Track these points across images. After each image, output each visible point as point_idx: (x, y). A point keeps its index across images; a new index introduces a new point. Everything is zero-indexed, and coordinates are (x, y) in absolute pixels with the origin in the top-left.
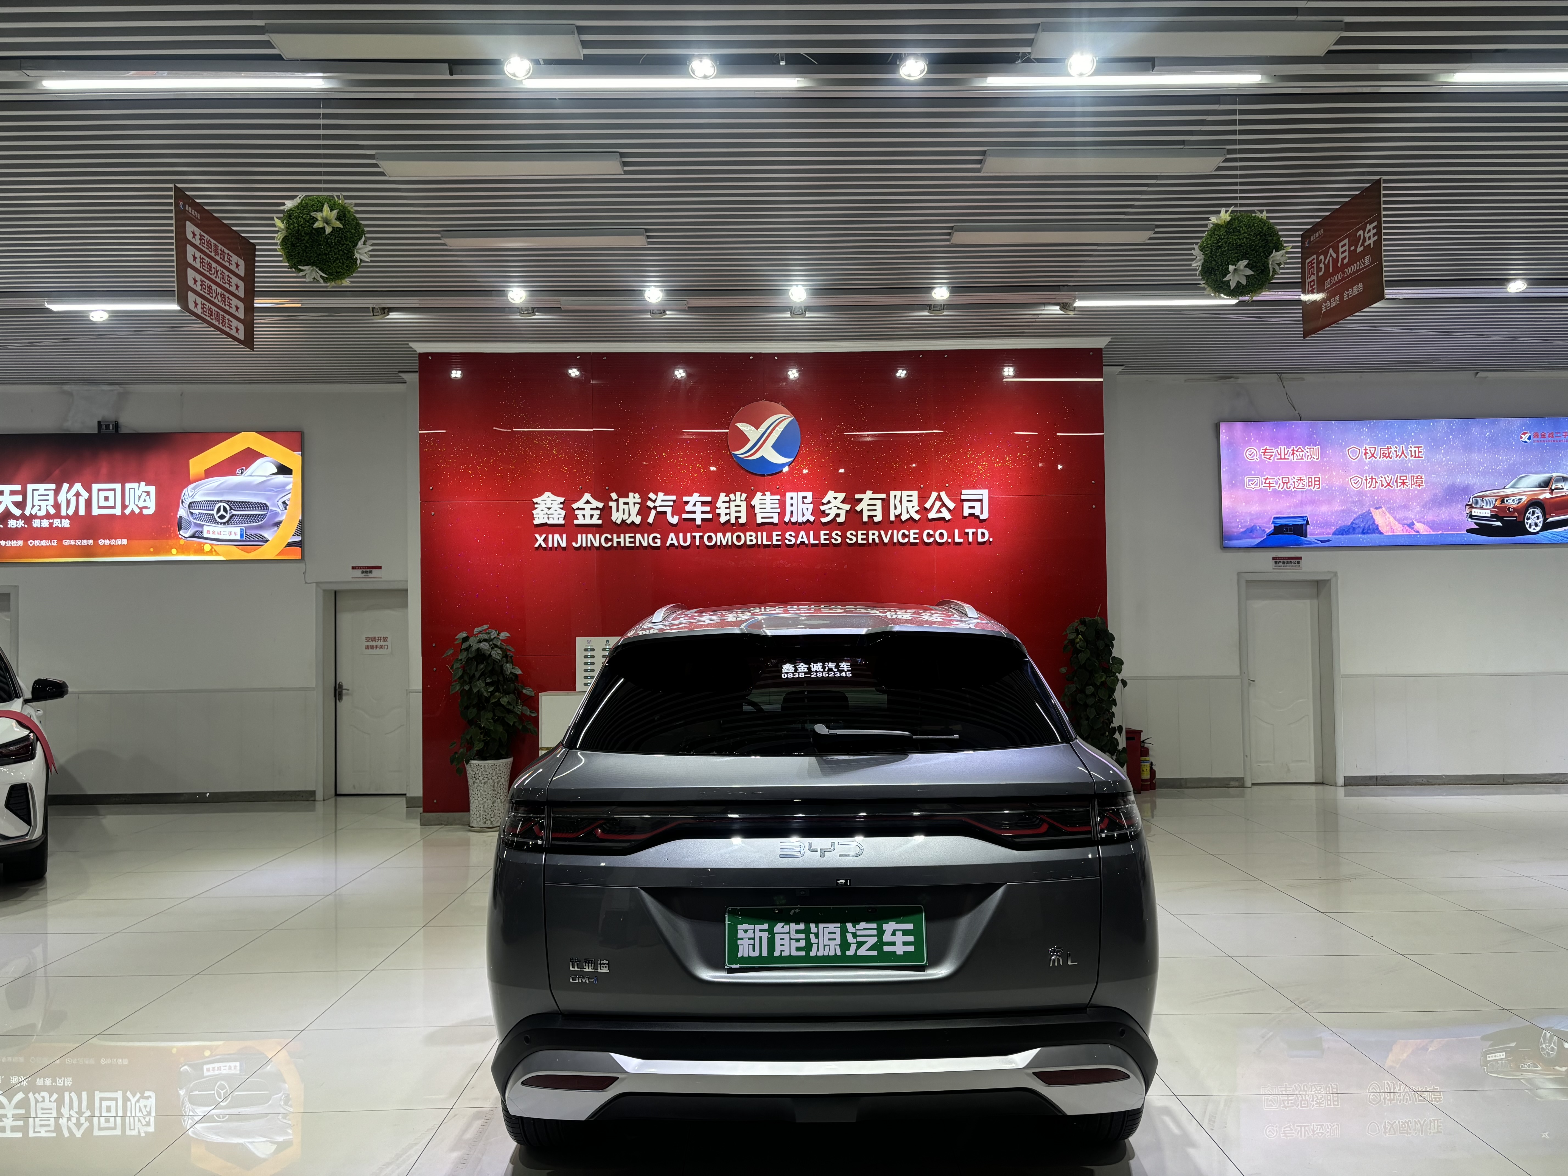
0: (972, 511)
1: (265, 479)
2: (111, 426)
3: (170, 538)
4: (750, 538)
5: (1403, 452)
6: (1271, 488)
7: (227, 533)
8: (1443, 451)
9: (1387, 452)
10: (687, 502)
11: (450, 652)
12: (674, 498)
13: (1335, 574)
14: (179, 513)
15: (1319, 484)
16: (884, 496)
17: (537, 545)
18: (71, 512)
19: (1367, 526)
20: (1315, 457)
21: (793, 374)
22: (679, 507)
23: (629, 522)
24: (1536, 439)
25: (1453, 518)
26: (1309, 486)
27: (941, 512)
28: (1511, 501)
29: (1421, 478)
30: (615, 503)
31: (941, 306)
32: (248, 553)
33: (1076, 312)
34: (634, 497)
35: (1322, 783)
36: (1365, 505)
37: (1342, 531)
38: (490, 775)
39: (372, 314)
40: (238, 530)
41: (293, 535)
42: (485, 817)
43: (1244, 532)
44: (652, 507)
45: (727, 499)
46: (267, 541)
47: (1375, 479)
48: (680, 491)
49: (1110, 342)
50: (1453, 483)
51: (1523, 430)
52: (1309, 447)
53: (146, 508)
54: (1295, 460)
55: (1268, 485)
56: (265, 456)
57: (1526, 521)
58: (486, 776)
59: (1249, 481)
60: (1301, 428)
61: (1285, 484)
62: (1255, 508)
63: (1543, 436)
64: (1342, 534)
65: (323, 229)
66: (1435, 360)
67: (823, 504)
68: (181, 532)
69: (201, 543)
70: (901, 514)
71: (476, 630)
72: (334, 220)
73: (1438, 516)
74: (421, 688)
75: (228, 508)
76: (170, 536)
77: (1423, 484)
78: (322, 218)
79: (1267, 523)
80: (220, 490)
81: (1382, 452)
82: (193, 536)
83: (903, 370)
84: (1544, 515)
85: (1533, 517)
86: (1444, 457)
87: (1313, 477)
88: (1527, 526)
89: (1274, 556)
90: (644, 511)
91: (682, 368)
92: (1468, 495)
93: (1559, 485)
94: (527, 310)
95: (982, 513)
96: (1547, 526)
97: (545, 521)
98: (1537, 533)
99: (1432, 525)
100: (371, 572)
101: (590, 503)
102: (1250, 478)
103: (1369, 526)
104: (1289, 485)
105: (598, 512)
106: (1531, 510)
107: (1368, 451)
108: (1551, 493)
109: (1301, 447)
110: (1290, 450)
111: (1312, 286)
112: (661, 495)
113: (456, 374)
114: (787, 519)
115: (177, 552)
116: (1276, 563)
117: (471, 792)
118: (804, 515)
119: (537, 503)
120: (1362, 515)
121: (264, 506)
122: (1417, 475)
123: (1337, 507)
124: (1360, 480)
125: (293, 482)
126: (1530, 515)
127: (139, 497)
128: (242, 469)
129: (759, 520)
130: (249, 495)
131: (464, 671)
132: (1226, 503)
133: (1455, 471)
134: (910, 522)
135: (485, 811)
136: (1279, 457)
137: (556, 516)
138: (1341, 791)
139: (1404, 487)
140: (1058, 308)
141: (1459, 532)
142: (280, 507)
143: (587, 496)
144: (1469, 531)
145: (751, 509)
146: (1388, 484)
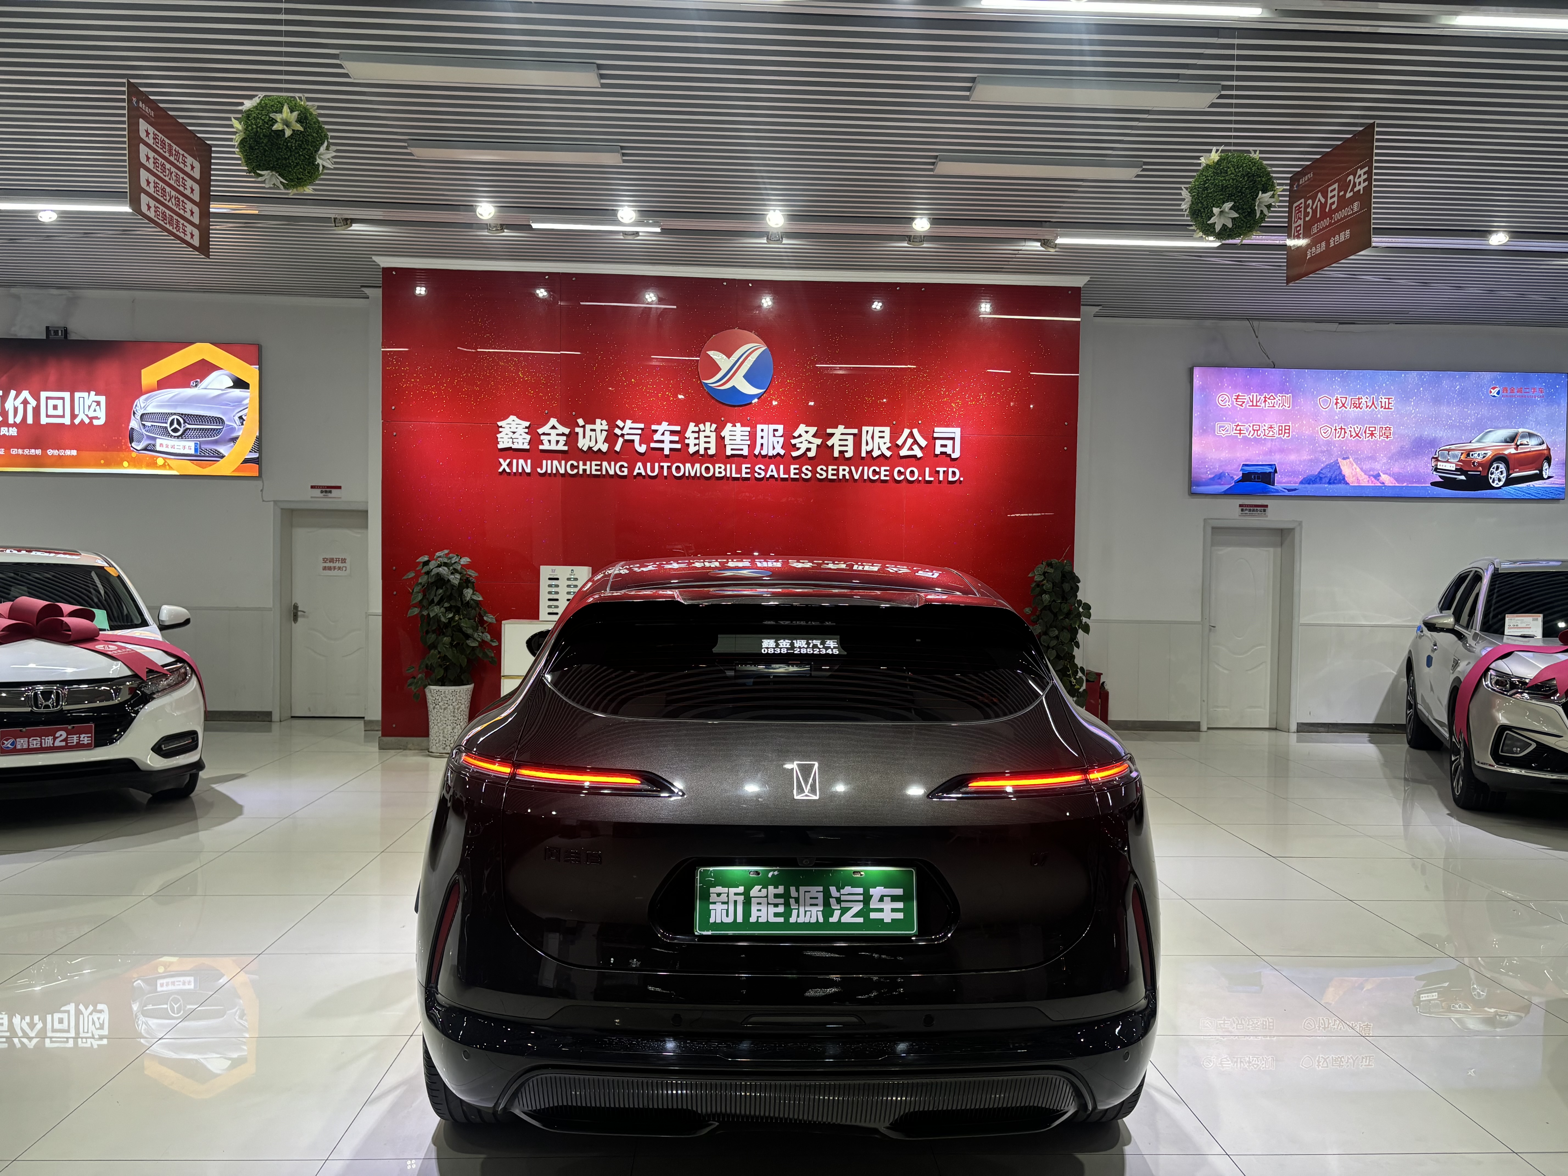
0: (944, 450)
1: (220, 392)
2: (60, 332)
3: (121, 450)
4: (719, 470)
5: (1373, 403)
6: (1242, 435)
7: (181, 447)
8: (1412, 403)
9: (1357, 402)
10: (656, 431)
11: (411, 575)
12: (642, 426)
13: (1300, 523)
14: (130, 424)
15: (1289, 433)
16: (855, 431)
17: (500, 470)
18: (18, 420)
19: (1333, 476)
20: (1286, 405)
21: (767, 302)
22: (647, 436)
23: (595, 449)
24: (1505, 394)
25: (1418, 470)
26: (1279, 434)
27: (913, 450)
28: (1476, 455)
29: (1390, 430)
30: (582, 429)
31: (921, 238)
32: (203, 468)
33: (1057, 249)
34: (601, 424)
35: (1276, 729)
36: (1332, 455)
37: (1309, 481)
38: (451, 701)
39: (334, 225)
40: (192, 444)
41: (250, 452)
42: (444, 742)
43: (1212, 479)
44: (619, 435)
45: (697, 429)
46: (223, 457)
47: (1345, 429)
48: (649, 419)
49: (1089, 281)
50: (1421, 436)
51: (1493, 384)
52: (1281, 395)
53: (97, 418)
54: (1267, 408)
55: (1239, 432)
56: (222, 369)
57: (1490, 475)
58: (446, 702)
59: (1220, 427)
60: (1275, 375)
61: (1256, 432)
62: (1224, 455)
63: (1512, 391)
64: (1309, 484)
65: (283, 131)
66: (1411, 311)
67: (794, 438)
68: (133, 445)
69: (154, 457)
70: (872, 450)
71: (438, 554)
72: (294, 123)
73: (1403, 468)
74: (380, 611)
75: (182, 421)
76: (121, 447)
77: (1391, 436)
78: (282, 119)
79: (1236, 470)
80: (173, 402)
81: (1353, 402)
82: (145, 449)
83: (879, 302)
84: (1508, 469)
85: (1497, 472)
86: (1413, 409)
87: (1283, 425)
88: (1491, 481)
89: (1241, 503)
90: (611, 438)
91: (653, 292)
92: (1434, 448)
93: (1525, 441)
94: (496, 227)
95: (954, 452)
96: (1510, 482)
97: (510, 445)
98: (1500, 488)
99: (1397, 477)
100: (330, 492)
101: (556, 428)
102: (1222, 424)
103: (1336, 477)
104: (1259, 432)
105: (565, 438)
106: (1495, 465)
107: (1339, 401)
108: (1516, 449)
109: (1273, 394)
110: (1262, 398)
111: (1298, 231)
112: (629, 422)
113: (421, 291)
114: (757, 452)
115: (129, 464)
116: (1242, 510)
117: (430, 717)
118: (774, 448)
119: (501, 427)
120: (1329, 465)
121: (220, 421)
122: (1386, 426)
123: (1305, 457)
124: (1330, 429)
125: (250, 397)
126: (1494, 470)
127: (89, 407)
128: (196, 382)
129: (729, 452)
130: (204, 409)
131: (424, 595)
132: (1195, 448)
133: (1423, 424)
134: (882, 459)
135: (444, 737)
136: (1251, 404)
137: (521, 441)
138: (1294, 737)
139: (1372, 438)
140: (1039, 244)
141: (1423, 485)
142: (237, 421)
143: (553, 421)
144: (1433, 484)
145: (720, 440)
146: (1357, 435)
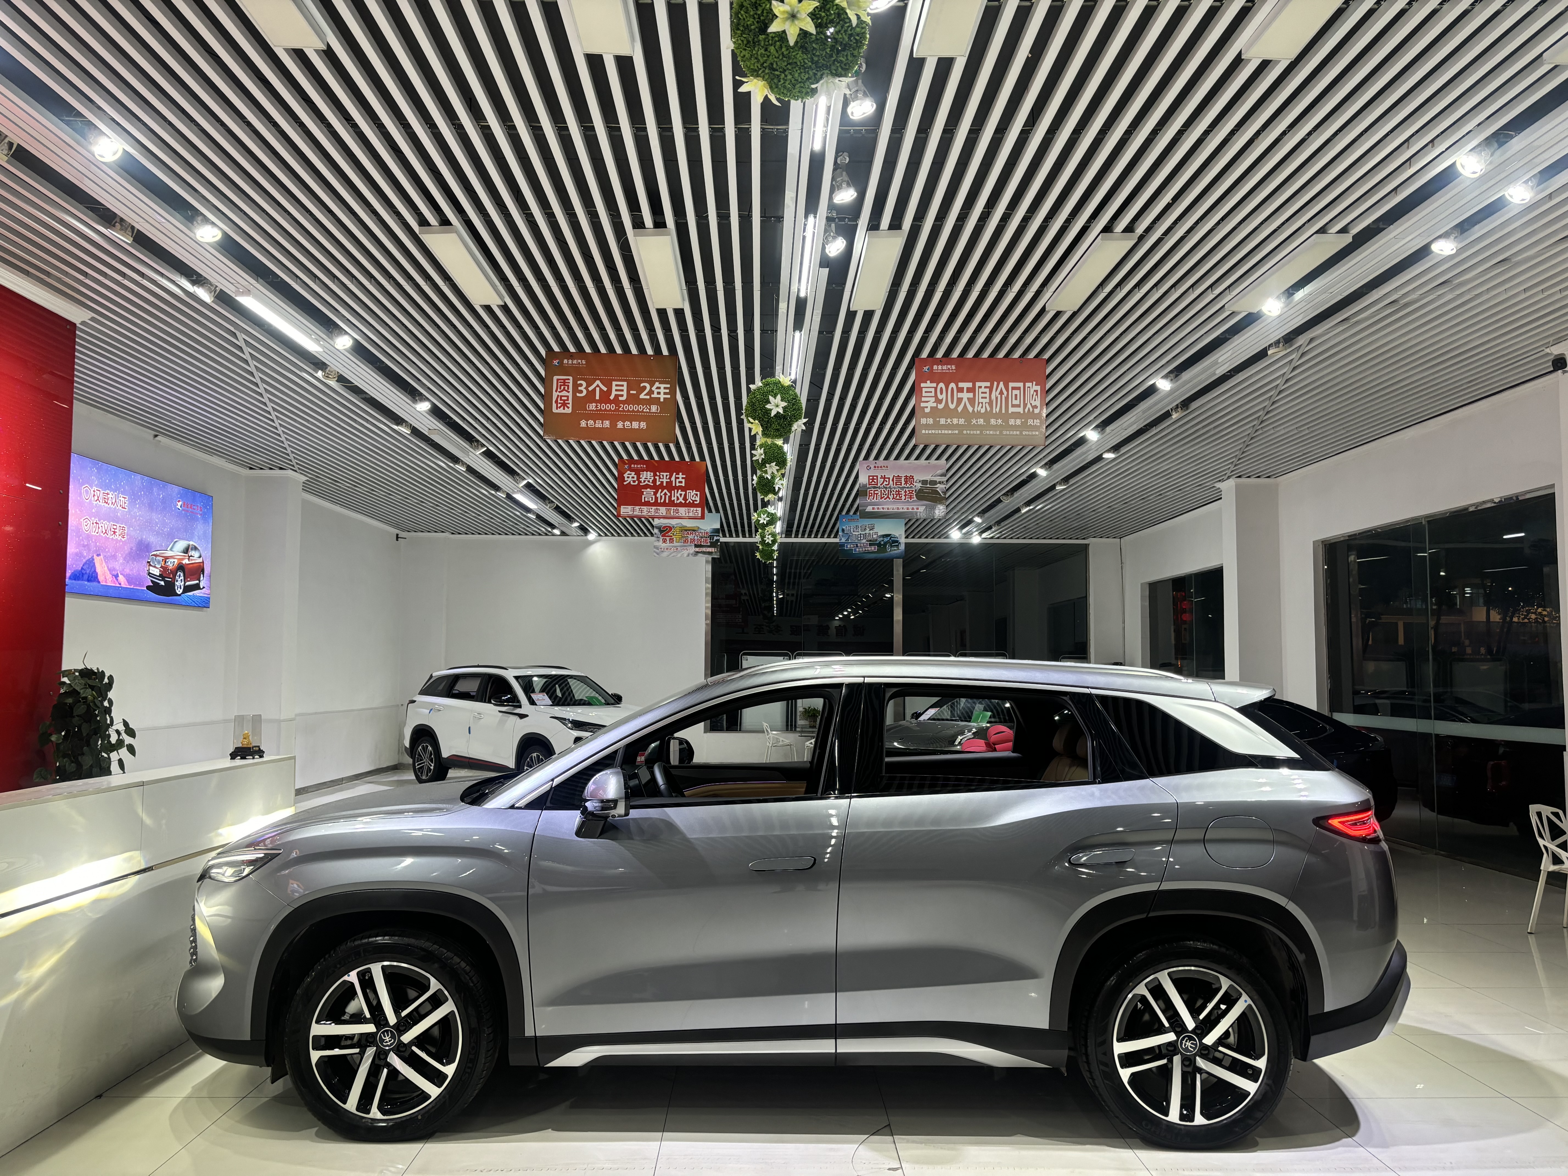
8: (137, 506)
9: (106, 497)
19: (92, 573)
24: (186, 508)
25: (140, 574)
28: (169, 563)
36: (94, 550)
37: (75, 576)
50: (141, 539)
51: (178, 498)
57: (176, 583)
63: (188, 506)
64: (75, 579)
73: (133, 572)
77: (126, 537)
81: (104, 495)
84: (185, 579)
85: (179, 580)
86: (138, 512)
88: (176, 588)
92: (148, 552)
93: (193, 553)
98: (181, 595)
99: (128, 579)
106: (178, 573)
107: (96, 493)
108: (189, 559)
120: (89, 560)
122: (122, 524)
124: (90, 523)
133: (143, 527)
139: (114, 536)
141: (145, 588)
144: (148, 588)
146: (106, 532)
